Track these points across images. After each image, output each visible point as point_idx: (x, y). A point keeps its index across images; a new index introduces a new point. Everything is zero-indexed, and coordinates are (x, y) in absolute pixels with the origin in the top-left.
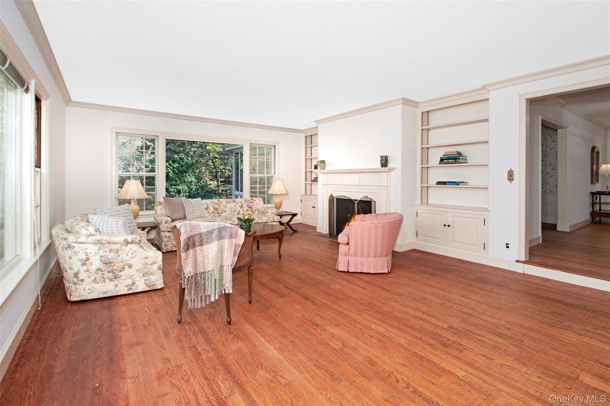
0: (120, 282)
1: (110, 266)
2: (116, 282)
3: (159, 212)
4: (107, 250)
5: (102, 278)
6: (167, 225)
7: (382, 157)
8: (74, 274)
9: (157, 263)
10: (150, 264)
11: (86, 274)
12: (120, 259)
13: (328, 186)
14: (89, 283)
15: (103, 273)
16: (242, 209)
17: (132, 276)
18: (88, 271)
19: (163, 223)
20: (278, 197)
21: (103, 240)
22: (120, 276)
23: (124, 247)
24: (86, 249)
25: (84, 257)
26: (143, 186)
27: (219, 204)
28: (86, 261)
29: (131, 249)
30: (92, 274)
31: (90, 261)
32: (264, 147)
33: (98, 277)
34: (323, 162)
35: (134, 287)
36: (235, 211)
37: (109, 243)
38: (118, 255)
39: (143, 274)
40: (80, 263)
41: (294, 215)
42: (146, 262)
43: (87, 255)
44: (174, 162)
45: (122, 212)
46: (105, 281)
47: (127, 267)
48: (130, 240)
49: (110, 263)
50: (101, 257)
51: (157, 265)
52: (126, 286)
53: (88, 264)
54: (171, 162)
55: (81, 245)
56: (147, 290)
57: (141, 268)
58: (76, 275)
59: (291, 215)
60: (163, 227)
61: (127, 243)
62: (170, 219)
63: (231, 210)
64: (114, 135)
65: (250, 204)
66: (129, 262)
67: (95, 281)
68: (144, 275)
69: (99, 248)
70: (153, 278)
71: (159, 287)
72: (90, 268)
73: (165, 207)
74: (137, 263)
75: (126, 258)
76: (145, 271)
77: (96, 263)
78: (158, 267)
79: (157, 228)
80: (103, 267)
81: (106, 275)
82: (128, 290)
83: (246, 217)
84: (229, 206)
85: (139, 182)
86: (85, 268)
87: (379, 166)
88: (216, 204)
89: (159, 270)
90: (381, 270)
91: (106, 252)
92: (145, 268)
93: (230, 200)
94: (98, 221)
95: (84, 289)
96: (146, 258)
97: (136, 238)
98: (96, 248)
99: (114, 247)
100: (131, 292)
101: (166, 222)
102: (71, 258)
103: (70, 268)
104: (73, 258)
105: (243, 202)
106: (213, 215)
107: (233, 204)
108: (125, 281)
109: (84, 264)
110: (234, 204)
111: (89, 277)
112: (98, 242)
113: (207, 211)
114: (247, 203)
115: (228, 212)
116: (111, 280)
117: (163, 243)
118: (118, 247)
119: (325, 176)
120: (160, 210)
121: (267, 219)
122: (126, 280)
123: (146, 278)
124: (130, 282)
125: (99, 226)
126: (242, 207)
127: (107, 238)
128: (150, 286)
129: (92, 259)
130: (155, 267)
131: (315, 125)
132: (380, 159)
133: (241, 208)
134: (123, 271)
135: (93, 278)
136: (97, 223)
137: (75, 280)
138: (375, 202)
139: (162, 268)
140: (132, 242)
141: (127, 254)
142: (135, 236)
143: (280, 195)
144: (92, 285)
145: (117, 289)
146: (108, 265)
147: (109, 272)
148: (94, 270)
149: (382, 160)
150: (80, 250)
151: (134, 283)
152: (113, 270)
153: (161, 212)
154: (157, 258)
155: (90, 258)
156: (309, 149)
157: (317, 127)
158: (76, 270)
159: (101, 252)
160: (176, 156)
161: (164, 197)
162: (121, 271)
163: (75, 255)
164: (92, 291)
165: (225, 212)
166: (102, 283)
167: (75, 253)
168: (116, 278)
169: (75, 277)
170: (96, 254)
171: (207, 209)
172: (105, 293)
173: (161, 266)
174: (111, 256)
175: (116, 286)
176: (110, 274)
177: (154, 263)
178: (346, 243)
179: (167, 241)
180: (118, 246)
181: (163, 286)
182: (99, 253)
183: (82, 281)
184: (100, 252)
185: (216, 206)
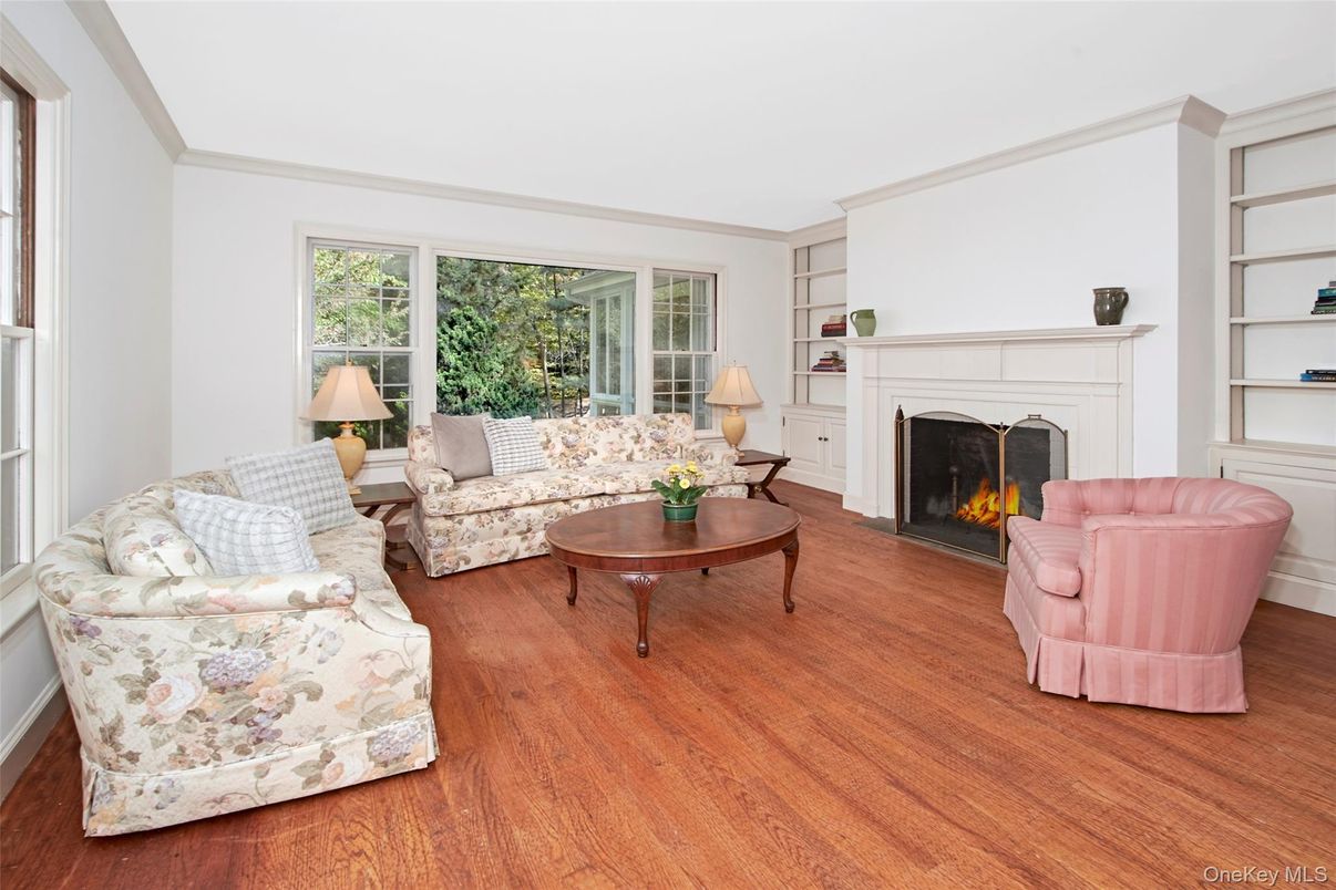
0: (277, 754)
1: (239, 698)
2: (261, 759)
3: (419, 456)
4: (225, 636)
5: (209, 745)
6: (442, 498)
7: (1099, 293)
8: (102, 730)
9: (412, 671)
10: (387, 681)
11: (146, 733)
12: (275, 669)
13: (883, 383)
14: (159, 767)
15: (209, 725)
16: (639, 446)
17: (321, 729)
18: (153, 721)
19: (431, 490)
20: (734, 413)
21: (210, 600)
22: (277, 733)
23: (290, 622)
24: (144, 637)
25: (137, 669)
26: (376, 381)
27: (577, 432)
28: (146, 685)
29: (317, 628)
30: (170, 731)
31: (158, 682)
32: (688, 280)
33: (194, 740)
34: (868, 315)
35: (327, 772)
36: (622, 450)
37: (232, 610)
38: (269, 655)
39: (363, 720)
40: (124, 691)
41: (780, 463)
42: (372, 674)
43: (150, 662)
44: (452, 324)
45: (308, 465)
46: (218, 758)
47: (300, 698)
48: (311, 597)
49: (237, 687)
50: (202, 664)
51: (413, 680)
52: (300, 769)
53: (151, 696)
54: (445, 325)
55: (123, 623)
56: (374, 778)
57: (354, 697)
58: (110, 735)
59: (772, 462)
60: (431, 503)
61: (300, 605)
62: (449, 480)
63: (609, 447)
64: (302, 244)
65: (661, 432)
66: (306, 678)
67: (181, 758)
68: (364, 723)
69: (196, 631)
70: (398, 729)
71: (420, 764)
72: (159, 708)
73: (434, 442)
74: (338, 680)
75: (296, 662)
76: (370, 706)
77: (183, 691)
78: (417, 688)
79: (413, 505)
80: (211, 704)
81: (224, 732)
82: (309, 782)
83: (685, 484)
84: (604, 437)
85: (364, 372)
86: (141, 709)
87: (1092, 322)
88: (570, 431)
89: (419, 697)
90: (1221, 701)
91: (220, 644)
92: (371, 694)
93: (607, 421)
94: (204, 518)
95: (140, 793)
96: (373, 658)
97: (334, 587)
98: (182, 631)
99: (253, 624)
100: (318, 789)
101: (439, 489)
102: (89, 673)
103: (88, 706)
104: (96, 669)
105: (641, 425)
106: (562, 463)
107: (615, 432)
108: (296, 750)
109: (136, 696)
110: (618, 430)
111: (156, 744)
112: (190, 608)
113: (547, 453)
114: (650, 430)
115: (602, 454)
116: (243, 751)
117: (431, 552)
118: (268, 623)
119: (873, 354)
120: (421, 447)
121: (713, 477)
122: (300, 745)
123: (371, 733)
124: (312, 750)
125: (205, 536)
126: (637, 439)
127: (226, 591)
128: (385, 764)
129: (167, 675)
130: (406, 689)
131: (838, 213)
132: (1092, 299)
133: (637, 442)
134: (288, 712)
135: (172, 747)
136: (199, 526)
137: (109, 752)
138: (1065, 434)
139: (429, 691)
140: (322, 603)
141: (304, 649)
142: (331, 579)
143: (740, 408)
144: (169, 774)
145: (265, 784)
146: (228, 695)
147: (234, 721)
148: (178, 718)
149: (1099, 303)
150: (119, 644)
151: (327, 757)
152: (251, 711)
153: (425, 454)
154: (411, 654)
155: (161, 673)
156: (802, 285)
157: (846, 218)
158: (109, 719)
159: (204, 645)
160: (455, 310)
161: (432, 414)
162: (279, 715)
163: (101, 660)
164: (168, 796)
165: (595, 454)
166: (206, 763)
167: (101, 654)
168: (259, 740)
169: (105, 741)
170: (181, 657)
171: (546, 445)
172: (221, 800)
173: (429, 681)
174: (242, 658)
175: (262, 772)
176: (240, 730)
177: (402, 673)
178: (1071, 594)
179: (443, 546)
180: (268, 621)
181: (432, 758)
182: (193, 652)
183: (133, 757)
184: (196, 646)
185: (571, 438)
